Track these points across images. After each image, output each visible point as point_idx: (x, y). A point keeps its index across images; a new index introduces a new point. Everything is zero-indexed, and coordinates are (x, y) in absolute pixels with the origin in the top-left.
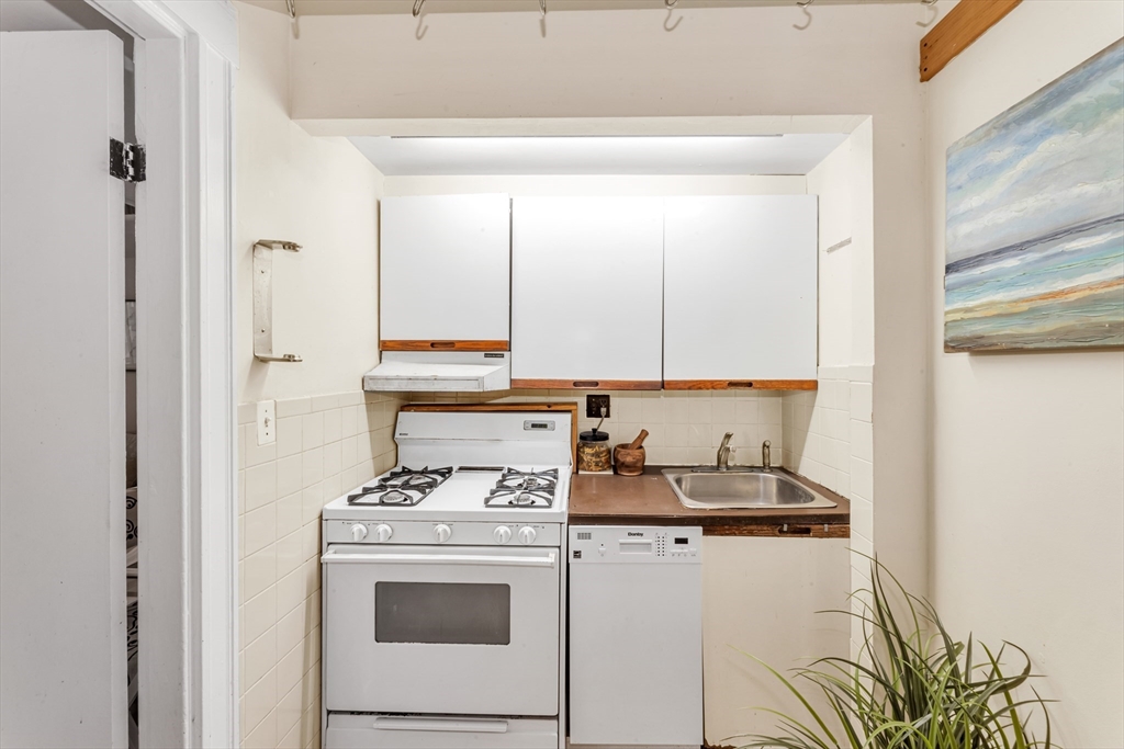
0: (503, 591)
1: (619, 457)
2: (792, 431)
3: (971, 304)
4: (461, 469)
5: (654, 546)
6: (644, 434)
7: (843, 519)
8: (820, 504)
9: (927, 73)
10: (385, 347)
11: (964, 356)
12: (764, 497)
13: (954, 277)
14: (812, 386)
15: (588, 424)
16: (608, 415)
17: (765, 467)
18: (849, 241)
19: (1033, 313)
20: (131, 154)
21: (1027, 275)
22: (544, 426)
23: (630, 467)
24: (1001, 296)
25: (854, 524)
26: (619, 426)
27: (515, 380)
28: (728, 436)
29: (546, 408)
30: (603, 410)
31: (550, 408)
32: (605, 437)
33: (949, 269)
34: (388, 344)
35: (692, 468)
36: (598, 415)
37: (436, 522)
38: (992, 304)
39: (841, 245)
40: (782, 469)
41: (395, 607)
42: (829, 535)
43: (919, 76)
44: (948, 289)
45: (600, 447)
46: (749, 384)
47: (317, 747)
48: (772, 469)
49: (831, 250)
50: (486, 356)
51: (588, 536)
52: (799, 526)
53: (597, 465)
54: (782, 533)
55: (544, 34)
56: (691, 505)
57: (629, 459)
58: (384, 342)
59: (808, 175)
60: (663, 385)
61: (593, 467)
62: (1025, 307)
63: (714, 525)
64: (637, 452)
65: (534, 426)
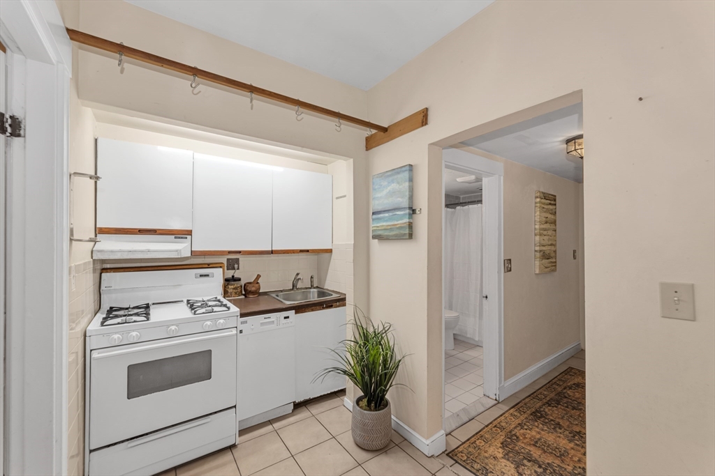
0: (208, 353)
1: (248, 288)
2: (322, 270)
3: (378, 225)
4: (153, 304)
5: (275, 322)
6: (259, 276)
7: (344, 299)
8: (335, 296)
9: (368, 148)
10: (100, 231)
11: (377, 240)
12: (313, 296)
13: (374, 216)
14: (330, 251)
15: (230, 274)
16: (238, 269)
17: (312, 287)
18: (345, 196)
19: (391, 230)
20: (9, 121)
21: (390, 219)
22: (207, 275)
23: (253, 293)
24: (384, 224)
25: (347, 301)
26: (245, 273)
27: (195, 251)
28: (298, 274)
29: (207, 266)
30: (236, 266)
31: (209, 266)
32: (239, 280)
33: (373, 213)
34: (103, 230)
35: (281, 291)
36: (234, 269)
37: (168, 326)
38: (383, 226)
39: (341, 197)
40: (317, 287)
41: (141, 377)
42: (339, 306)
43: (365, 149)
44: (373, 220)
45: (237, 284)
46: (308, 251)
47: (81, 475)
48: (314, 288)
49: (337, 198)
50: (175, 238)
51: (246, 322)
52: (329, 305)
53: (236, 293)
54: (323, 308)
55: (252, 109)
56: (288, 303)
57: (253, 289)
58: (101, 229)
59: (329, 166)
60: (272, 252)
61: (233, 295)
62: (389, 227)
63: (299, 309)
64: (257, 285)
65: (201, 276)
